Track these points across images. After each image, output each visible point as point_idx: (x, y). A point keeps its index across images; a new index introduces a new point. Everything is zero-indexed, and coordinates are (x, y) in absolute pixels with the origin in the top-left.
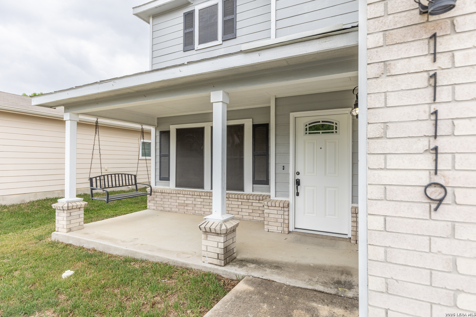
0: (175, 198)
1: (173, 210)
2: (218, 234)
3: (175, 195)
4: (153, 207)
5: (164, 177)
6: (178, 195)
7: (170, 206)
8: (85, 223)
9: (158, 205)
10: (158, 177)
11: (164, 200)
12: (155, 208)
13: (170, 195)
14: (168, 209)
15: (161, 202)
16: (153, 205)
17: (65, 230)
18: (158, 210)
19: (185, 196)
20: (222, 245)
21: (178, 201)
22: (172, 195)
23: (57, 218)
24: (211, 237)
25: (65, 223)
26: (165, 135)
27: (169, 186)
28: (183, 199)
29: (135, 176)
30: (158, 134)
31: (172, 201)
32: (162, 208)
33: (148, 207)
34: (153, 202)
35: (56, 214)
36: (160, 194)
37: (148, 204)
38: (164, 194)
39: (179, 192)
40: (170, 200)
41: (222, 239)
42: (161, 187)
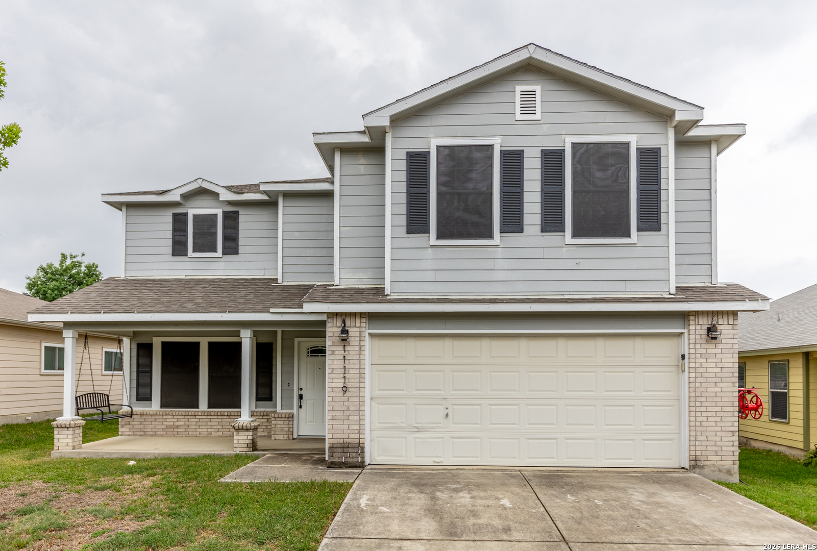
0: (161, 420)
1: (158, 433)
2: (247, 430)
3: (161, 417)
4: (127, 433)
5: (143, 395)
6: (165, 417)
7: (154, 430)
8: (84, 442)
9: (135, 430)
10: (134, 398)
11: (145, 423)
12: (130, 433)
13: (153, 417)
14: (151, 433)
15: (140, 426)
16: (128, 430)
17: (71, 448)
18: (134, 435)
19: (175, 417)
20: (250, 438)
21: (165, 423)
22: (156, 417)
23: (56, 436)
25: (70, 440)
26: (144, 350)
27: (151, 406)
28: (173, 420)
29: (108, 396)
30: (135, 346)
31: (157, 423)
32: (142, 433)
33: (120, 433)
34: (128, 426)
35: (55, 433)
36: (139, 417)
37: (120, 429)
38: (145, 417)
39: (168, 413)
40: (153, 423)
41: (250, 433)
42: (138, 408)
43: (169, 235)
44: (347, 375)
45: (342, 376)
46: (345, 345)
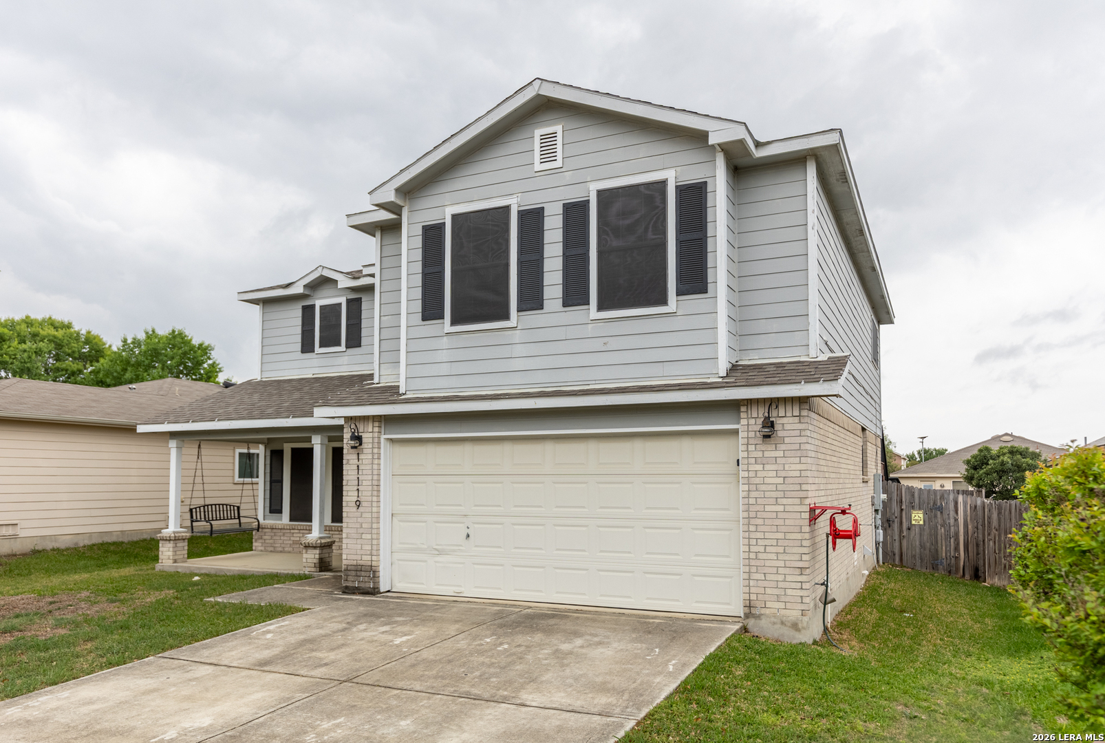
0: (288, 535)
1: (286, 549)
2: (315, 547)
3: (289, 531)
4: (260, 548)
5: (275, 508)
6: (292, 531)
7: (282, 545)
8: (189, 557)
9: (266, 545)
10: (268, 509)
11: (275, 538)
12: (262, 548)
13: (282, 531)
14: (280, 549)
15: (271, 541)
16: (260, 545)
17: (171, 561)
18: (266, 551)
19: (301, 531)
20: (317, 556)
21: (292, 539)
22: (284, 531)
23: (161, 549)
24: (310, 551)
25: (170, 553)
26: (276, 456)
27: (281, 520)
28: (299, 535)
29: (238, 508)
30: (268, 454)
31: (285, 538)
32: (272, 549)
33: (254, 548)
34: (261, 541)
35: (160, 545)
36: (270, 530)
37: (254, 544)
38: (275, 531)
39: (294, 527)
40: (282, 538)
41: (317, 551)
42: (271, 521)
43: (299, 330)
44: (360, 487)
45: (356, 488)
46: (358, 454)
